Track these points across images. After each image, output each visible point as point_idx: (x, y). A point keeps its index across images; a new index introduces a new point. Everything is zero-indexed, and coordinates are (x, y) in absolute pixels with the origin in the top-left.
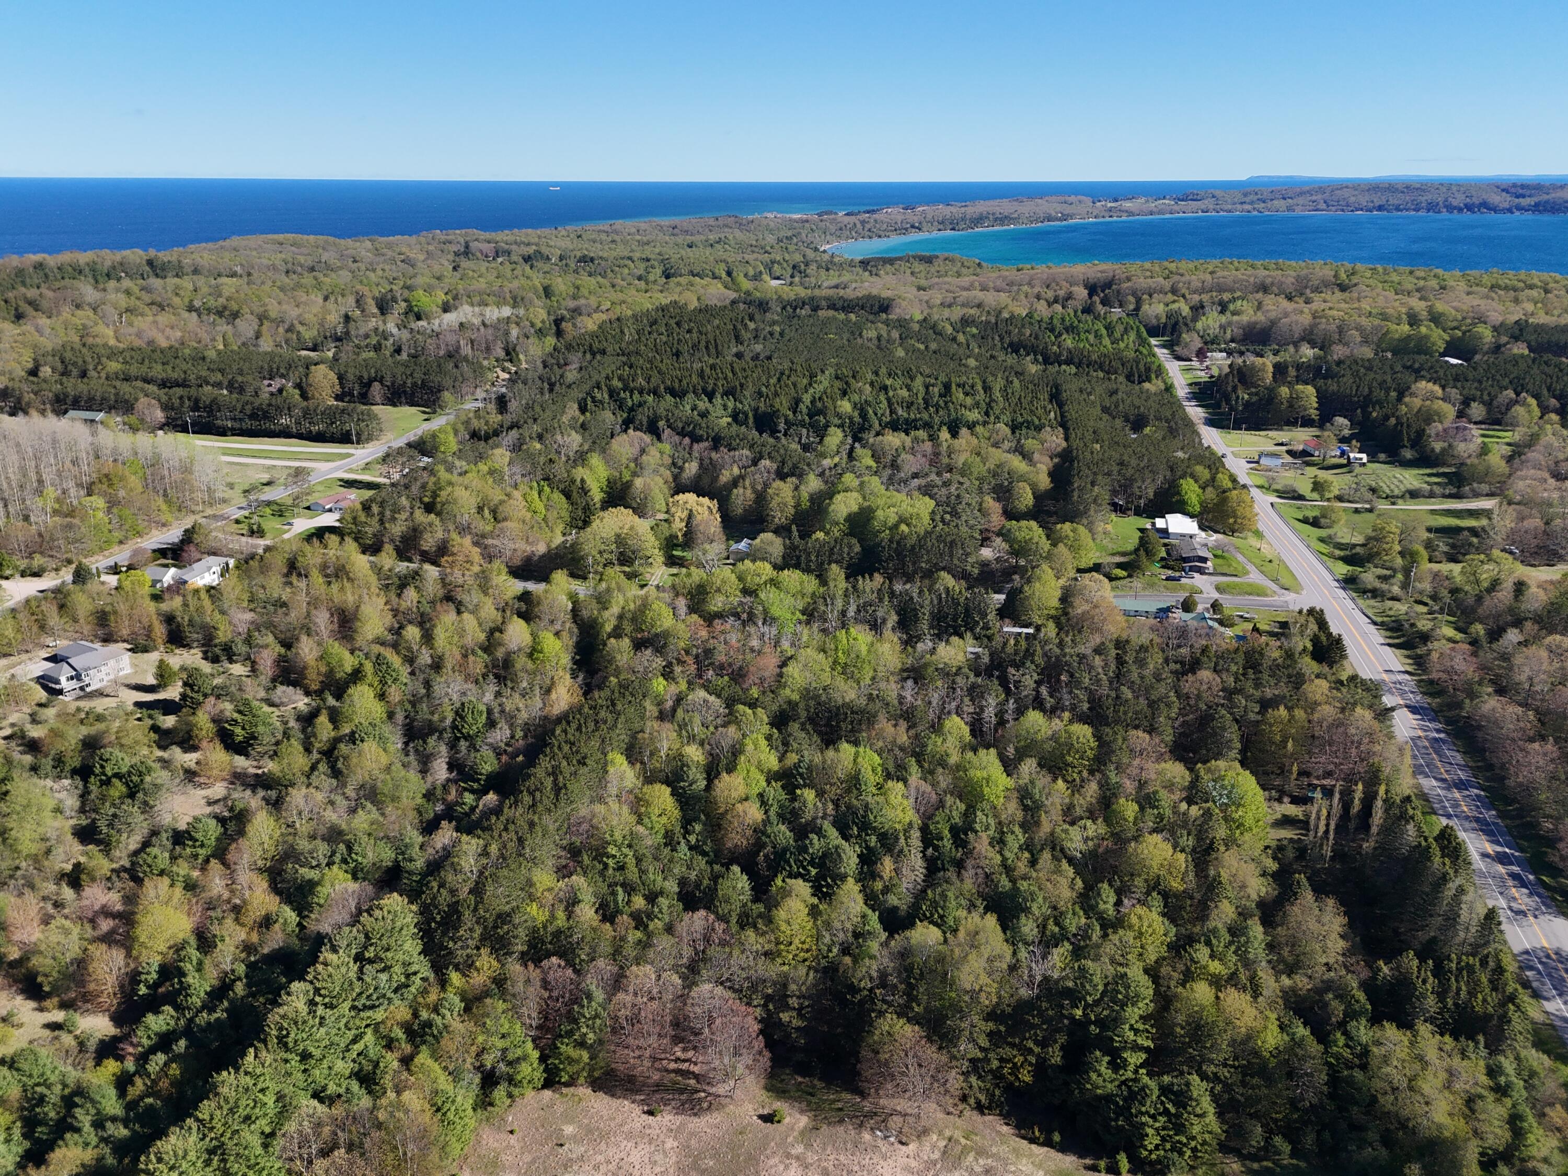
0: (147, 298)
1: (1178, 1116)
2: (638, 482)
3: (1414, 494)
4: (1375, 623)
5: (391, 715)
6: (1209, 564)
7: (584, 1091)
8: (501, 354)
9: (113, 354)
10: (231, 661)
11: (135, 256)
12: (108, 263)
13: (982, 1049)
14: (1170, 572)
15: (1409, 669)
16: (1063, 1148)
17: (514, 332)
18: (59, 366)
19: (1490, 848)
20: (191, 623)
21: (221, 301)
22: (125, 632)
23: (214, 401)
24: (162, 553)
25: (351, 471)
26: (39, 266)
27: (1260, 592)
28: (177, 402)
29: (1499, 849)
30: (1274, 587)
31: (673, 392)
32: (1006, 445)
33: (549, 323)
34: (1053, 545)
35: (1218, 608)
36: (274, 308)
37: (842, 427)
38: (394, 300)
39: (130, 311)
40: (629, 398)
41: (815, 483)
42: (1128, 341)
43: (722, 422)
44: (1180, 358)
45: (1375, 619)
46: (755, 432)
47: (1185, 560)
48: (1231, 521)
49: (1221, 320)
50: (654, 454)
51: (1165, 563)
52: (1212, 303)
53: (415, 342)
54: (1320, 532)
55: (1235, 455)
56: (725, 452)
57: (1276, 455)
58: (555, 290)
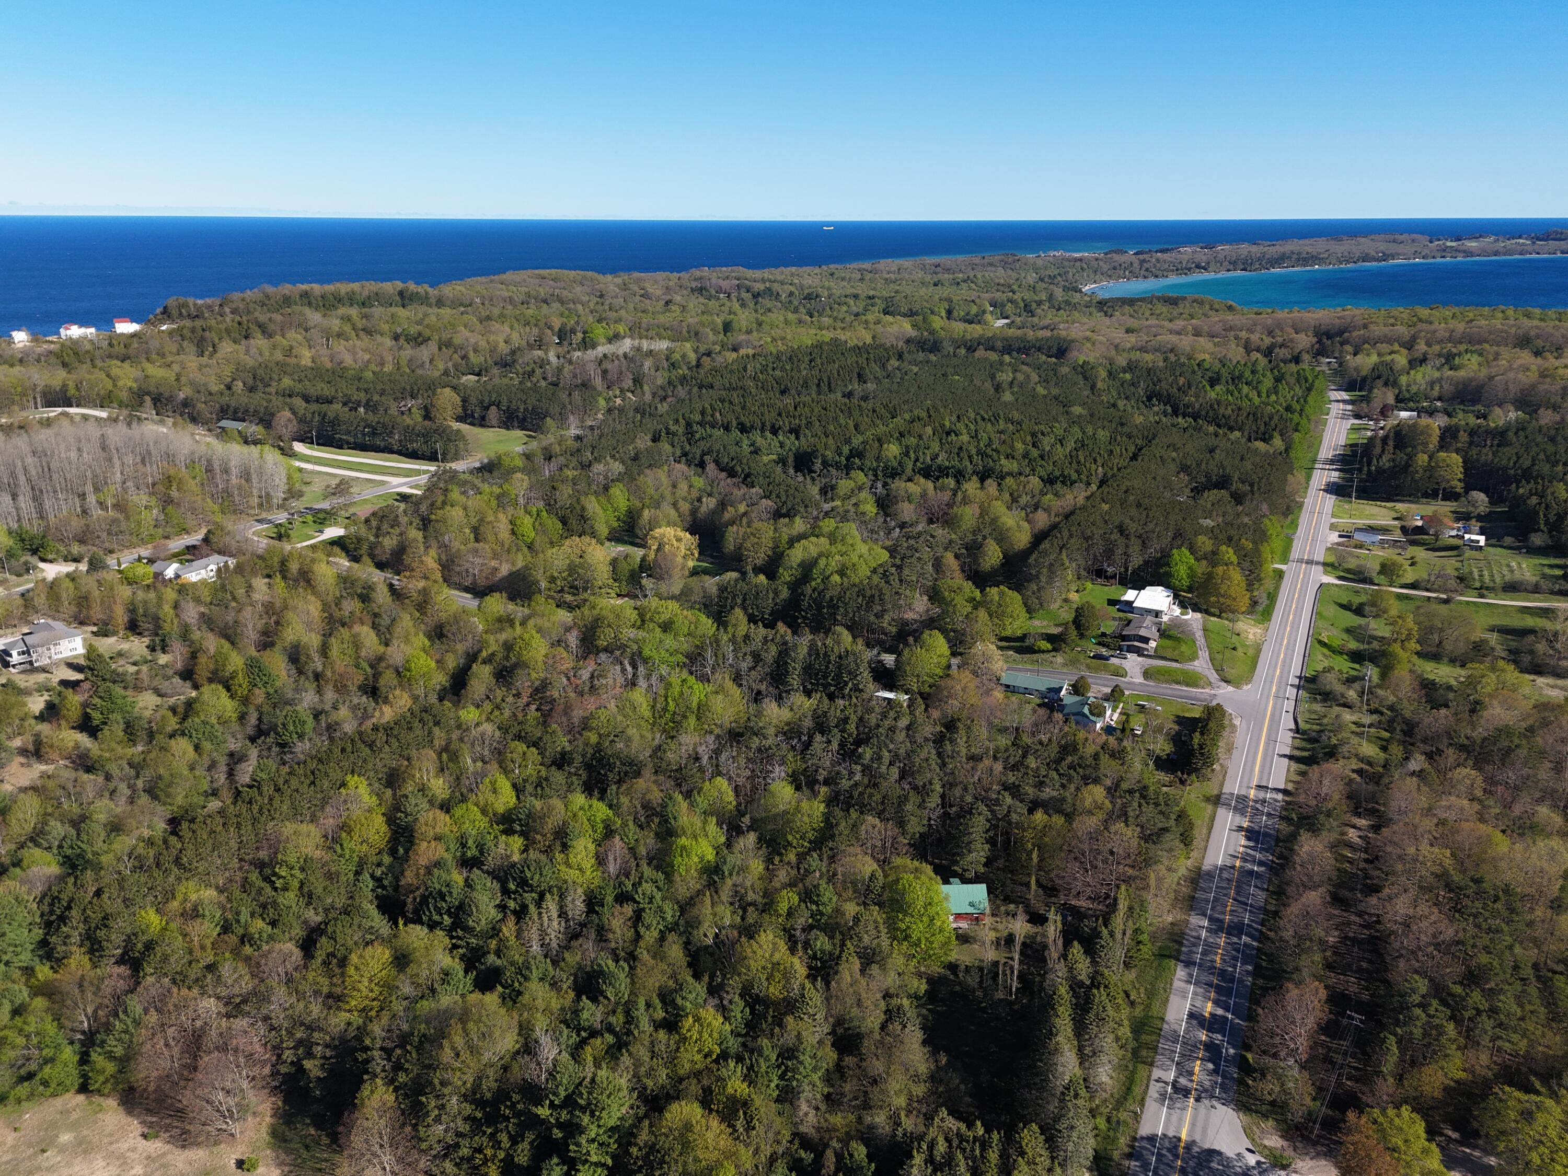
0: (361, 324)
2: (647, 513)
3: (1512, 588)
4: (1297, 730)
5: (242, 718)
6: (1153, 644)
7: (111, 1103)
9: (297, 371)
11: (390, 287)
12: (365, 293)
14: (1104, 651)
15: (1290, 787)
19: (1209, 1008)
20: (146, 614)
21: (419, 328)
22: (96, 617)
23: (337, 417)
24: (184, 551)
25: (412, 486)
27: (1192, 680)
29: (1220, 1012)
30: (1213, 676)
32: (1024, 499)
33: (692, 357)
34: (975, 608)
35: (1115, 695)
36: (462, 336)
37: (875, 470)
38: (573, 331)
39: (339, 335)
40: (700, 432)
41: (799, 525)
42: (1287, 394)
43: (765, 459)
44: (1357, 416)
45: (1302, 725)
46: (791, 471)
47: (1124, 638)
48: (1213, 599)
49: (1437, 374)
50: (683, 487)
51: (1102, 639)
52: (1439, 355)
53: (560, 370)
54: (1355, 620)
55: (1333, 527)
56: (744, 489)
57: (1384, 530)
58: (735, 326)
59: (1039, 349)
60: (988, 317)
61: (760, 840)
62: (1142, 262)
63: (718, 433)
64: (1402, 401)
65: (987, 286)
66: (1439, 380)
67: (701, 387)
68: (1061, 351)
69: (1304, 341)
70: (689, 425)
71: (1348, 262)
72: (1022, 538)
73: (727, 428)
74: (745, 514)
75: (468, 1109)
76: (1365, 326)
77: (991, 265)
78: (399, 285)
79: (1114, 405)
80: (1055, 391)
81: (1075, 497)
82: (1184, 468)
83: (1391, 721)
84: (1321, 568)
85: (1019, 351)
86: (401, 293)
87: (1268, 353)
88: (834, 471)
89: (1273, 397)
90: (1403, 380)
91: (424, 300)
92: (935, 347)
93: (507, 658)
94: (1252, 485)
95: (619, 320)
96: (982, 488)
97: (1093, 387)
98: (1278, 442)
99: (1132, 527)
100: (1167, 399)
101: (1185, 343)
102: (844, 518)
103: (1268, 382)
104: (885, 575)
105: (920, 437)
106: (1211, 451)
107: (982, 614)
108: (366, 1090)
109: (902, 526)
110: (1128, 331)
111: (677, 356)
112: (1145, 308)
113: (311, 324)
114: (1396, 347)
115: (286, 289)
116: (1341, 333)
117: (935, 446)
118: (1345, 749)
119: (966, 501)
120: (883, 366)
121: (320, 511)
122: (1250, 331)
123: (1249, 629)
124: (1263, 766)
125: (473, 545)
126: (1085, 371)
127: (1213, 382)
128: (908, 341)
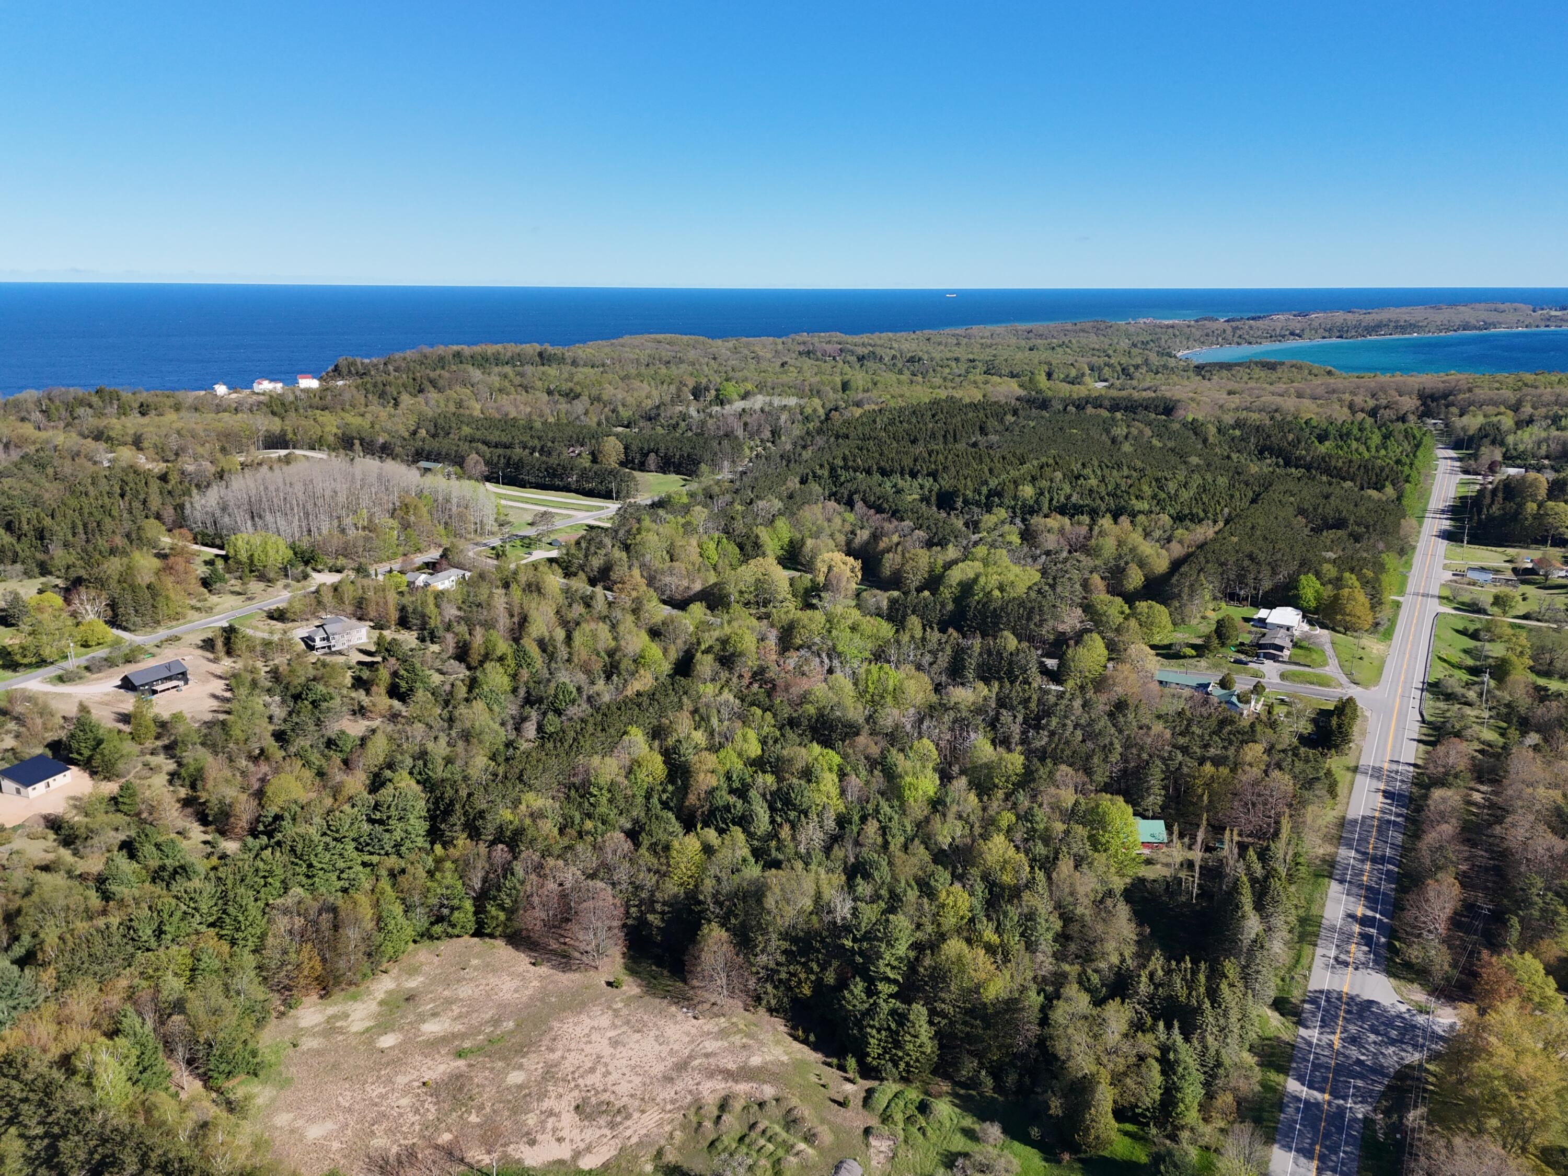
0: (517, 381)
1: (897, 1033)
2: (810, 543)
4: (1423, 721)
5: (515, 691)
6: (1286, 653)
7: (502, 943)
8: (767, 434)
9: (472, 421)
10: (433, 642)
11: (531, 349)
12: (509, 354)
13: (778, 964)
14: (1242, 657)
15: (1420, 762)
16: (815, 1048)
17: (784, 417)
18: (433, 430)
19: (1360, 910)
20: (414, 612)
21: (570, 385)
22: (373, 614)
23: (521, 460)
24: (427, 565)
25: (599, 519)
26: (457, 355)
27: (1324, 682)
28: (495, 459)
29: (1370, 913)
30: (1344, 680)
31: (884, 473)
32: (1157, 534)
33: (821, 412)
34: (1126, 619)
35: (1258, 689)
36: (608, 392)
37: (1013, 508)
38: (707, 389)
39: (500, 390)
40: (844, 475)
41: (952, 552)
42: (1396, 449)
43: (910, 498)
44: (1466, 472)
45: (1427, 718)
46: (934, 508)
47: (1261, 646)
48: (1339, 617)
49: (1544, 435)
50: (837, 521)
51: (1241, 648)
52: (1546, 417)
53: (703, 423)
54: (1471, 644)
55: (1445, 567)
56: (895, 523)
57: (1497, 571)
58: (853, 384)
59: (1146, 408)
60: (1087, 379)
61: (970, 783)
62: (1235, 329)
63: (860, 476)
64: (1510, 459)
65: (1082, 351)
66: (1546, 440)
67: (837, 437)
68: (1168, 409)
69: (1409, 403)
70: (833, 469)
71: (1448, 330)
72: (1161, 564)
73: (868, 472)
74: (898, 544)
75: (785, 945)
76: (1470, 390)
77: (1083, 331)
78: (538, 347)
79: (1229, 457)
80: (1171, 444)
81: (1205, 531)
82: (1301, 512)
83: (1509, 714)
84: (1436, 600)
85: (1126, 409)
86: (540, 355)
87: (1373, 413)
88: (976, 510)
89: (1383, 452)
90: (1510, 439)
91: (561, 360)
92: (1044, 404)
93: (724, 649)
94: (1367, 527)
95: (745, 379)
96: (1116, 522)
97: (1205, 441)
98: (1389, 490)
99: (1262, 557)
100: (1277, 452)
101: (1289, 404)
102: (992, 545)
103: (1376, 439)
104: (1039, 591)
105: (1052, 481)
106: (1327, 497)
107: (1133, 623)
108: (705, 929)
109: (1048, 553)
110: (1230, 393)
111: (808, 411)
112: (1242, 372)
113: (475, 380)
114: (1502, 409)
115: (441, 350)
116: (1445, 396)
117: (1067, 489)
118: (1468, 732)
119: (1102, 533)
120: (1001, 421)
121: (524, 538)
122: (1353, 393)
123: (1373, 645)
124: (1394, 747)
125: (668, 564)
126: (1195, 428)
127: (1322, 438)
128: (1018, 399)
